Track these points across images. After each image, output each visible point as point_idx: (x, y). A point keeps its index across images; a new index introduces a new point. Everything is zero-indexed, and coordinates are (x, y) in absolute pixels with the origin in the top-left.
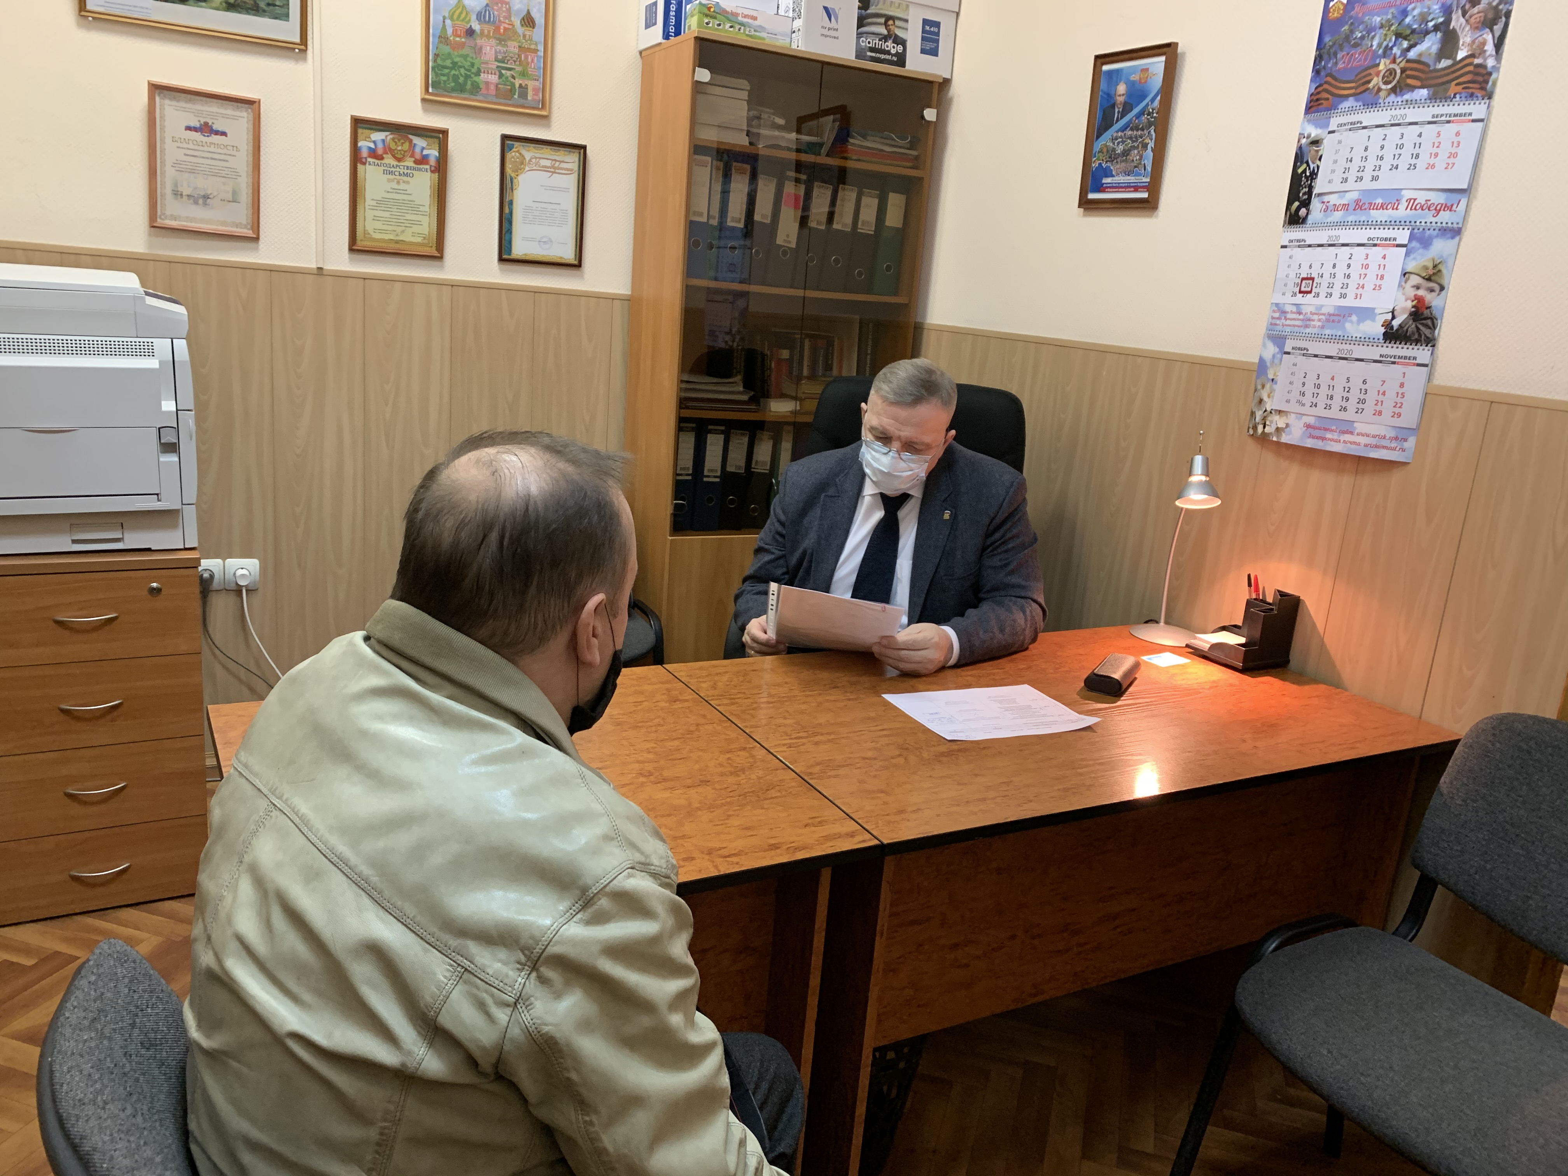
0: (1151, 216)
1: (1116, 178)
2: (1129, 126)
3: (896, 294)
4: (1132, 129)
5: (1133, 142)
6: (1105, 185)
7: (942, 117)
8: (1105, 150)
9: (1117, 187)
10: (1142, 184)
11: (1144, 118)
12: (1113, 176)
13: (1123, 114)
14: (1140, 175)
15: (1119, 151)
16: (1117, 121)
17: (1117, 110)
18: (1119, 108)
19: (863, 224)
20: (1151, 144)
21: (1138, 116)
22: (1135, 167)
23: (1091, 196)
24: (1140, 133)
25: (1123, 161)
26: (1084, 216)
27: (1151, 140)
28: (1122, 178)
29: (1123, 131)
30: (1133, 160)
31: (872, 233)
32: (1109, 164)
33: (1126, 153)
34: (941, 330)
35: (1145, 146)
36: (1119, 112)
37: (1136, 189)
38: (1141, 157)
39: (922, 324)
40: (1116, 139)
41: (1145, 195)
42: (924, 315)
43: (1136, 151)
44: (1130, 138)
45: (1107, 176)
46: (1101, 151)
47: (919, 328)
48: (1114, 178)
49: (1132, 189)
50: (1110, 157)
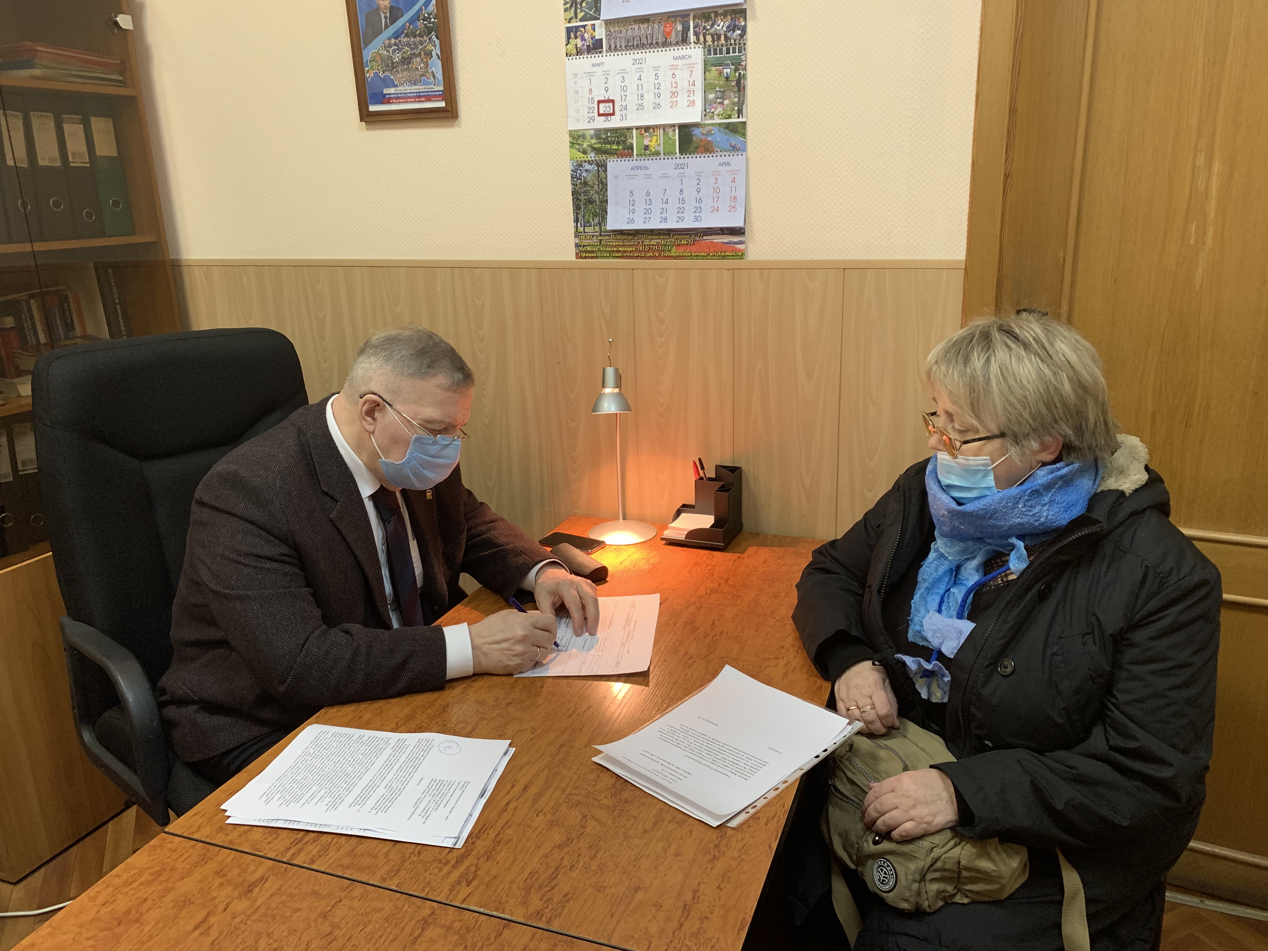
0: (452, 126)
1: (401, 88)
2: (403, 32)
3: (133, 233)
4: (407, 36)
5: (412, 49)
6: (387, 96)
8: (378, 59)
9: (399, 98)
10: (434, 94)
11: (420, 24)
12: (396, 86)
13: (393, 19)
14: (430, 83)
15: (397, 59)
16: (387, 27)
17: (383, 16)
18: (385, 13)
19: (74, 157)
20: (436, 51)
21: (412, 21)
22: (422, 76)
23: (372, 108)
24: (418, 39)
25: (405, 70)
26: (368, 129)
27: (435, 46)
28: (408, 88)
29: (396, 38)
30: (417, 69)
31: (89, 165)
32: (387, 74)
33: (407, 60)
34: (207, 266)
35: (429, 54)
36: (386, 17)
37: (428, 98)
38: (427, 65)
39: (177, 260)
40: (390, 46)
41: (442, 104)
42: (177, 251)
43: (418, 59)
44: (408, 45)
45: (388, 87)
46: (373, 60)
47: (176, 266)
48: (398, 88)
49: (423, 99)
50: (387, 66)
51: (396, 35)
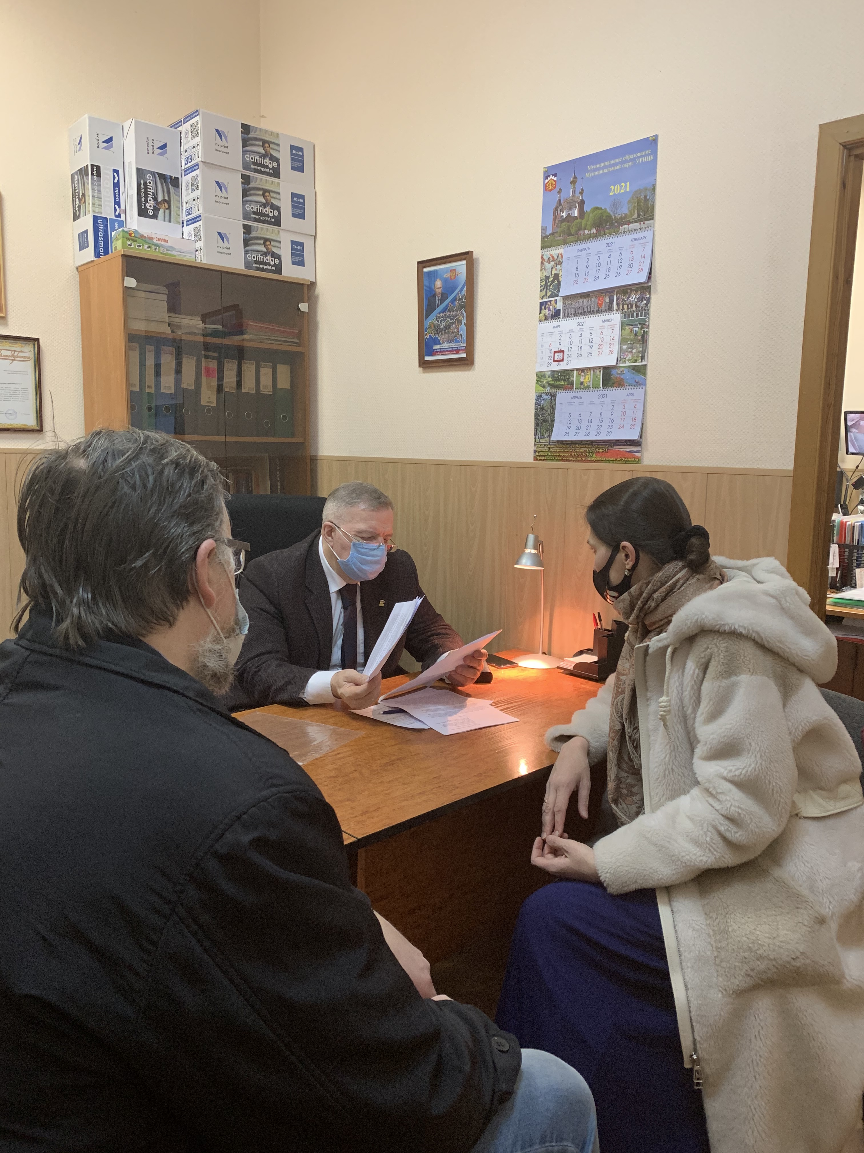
0: (469, 370)
1: (443, 345)
2: (447, 309)
3: (293, 436)
4: (449, 311)
5: (451, 319)
6: (435, 351)
7: (313, 307)
8: (432, 326)
9: (444, 351)
10: (460, 348)
11: (457, 303)
12: (440, 344)
13: (442, 301)
14: (459, 342)
15: (442, 327)
16: (438, 306)
17: (437, 299)
18: (438, 297)
19: (263, 388)
20: (464, 321)
21: (453, 301)
22: (455, 337)
23: (427, 358)
24: (455, 313)
25: (446, 333)
26: (423, 373)
27: (464, 317)
28: (446, 345)
31: (271, 393)
32: (436, 336)
33: (447, 327)
34: (331, 459)
35: (460, 322)
36: (438, 299)
37: (457, 352)
38: (458, 329)
39: (316, 456)
40: (440, 318)
41: (464, 355)
42: (317, 448)
44: (449, 317)
45: (436, 344)
46: (430, 327)
47: (314, 460)
48: (441, 345)
49: (455, 352)
51: (443, 311)
